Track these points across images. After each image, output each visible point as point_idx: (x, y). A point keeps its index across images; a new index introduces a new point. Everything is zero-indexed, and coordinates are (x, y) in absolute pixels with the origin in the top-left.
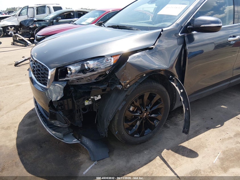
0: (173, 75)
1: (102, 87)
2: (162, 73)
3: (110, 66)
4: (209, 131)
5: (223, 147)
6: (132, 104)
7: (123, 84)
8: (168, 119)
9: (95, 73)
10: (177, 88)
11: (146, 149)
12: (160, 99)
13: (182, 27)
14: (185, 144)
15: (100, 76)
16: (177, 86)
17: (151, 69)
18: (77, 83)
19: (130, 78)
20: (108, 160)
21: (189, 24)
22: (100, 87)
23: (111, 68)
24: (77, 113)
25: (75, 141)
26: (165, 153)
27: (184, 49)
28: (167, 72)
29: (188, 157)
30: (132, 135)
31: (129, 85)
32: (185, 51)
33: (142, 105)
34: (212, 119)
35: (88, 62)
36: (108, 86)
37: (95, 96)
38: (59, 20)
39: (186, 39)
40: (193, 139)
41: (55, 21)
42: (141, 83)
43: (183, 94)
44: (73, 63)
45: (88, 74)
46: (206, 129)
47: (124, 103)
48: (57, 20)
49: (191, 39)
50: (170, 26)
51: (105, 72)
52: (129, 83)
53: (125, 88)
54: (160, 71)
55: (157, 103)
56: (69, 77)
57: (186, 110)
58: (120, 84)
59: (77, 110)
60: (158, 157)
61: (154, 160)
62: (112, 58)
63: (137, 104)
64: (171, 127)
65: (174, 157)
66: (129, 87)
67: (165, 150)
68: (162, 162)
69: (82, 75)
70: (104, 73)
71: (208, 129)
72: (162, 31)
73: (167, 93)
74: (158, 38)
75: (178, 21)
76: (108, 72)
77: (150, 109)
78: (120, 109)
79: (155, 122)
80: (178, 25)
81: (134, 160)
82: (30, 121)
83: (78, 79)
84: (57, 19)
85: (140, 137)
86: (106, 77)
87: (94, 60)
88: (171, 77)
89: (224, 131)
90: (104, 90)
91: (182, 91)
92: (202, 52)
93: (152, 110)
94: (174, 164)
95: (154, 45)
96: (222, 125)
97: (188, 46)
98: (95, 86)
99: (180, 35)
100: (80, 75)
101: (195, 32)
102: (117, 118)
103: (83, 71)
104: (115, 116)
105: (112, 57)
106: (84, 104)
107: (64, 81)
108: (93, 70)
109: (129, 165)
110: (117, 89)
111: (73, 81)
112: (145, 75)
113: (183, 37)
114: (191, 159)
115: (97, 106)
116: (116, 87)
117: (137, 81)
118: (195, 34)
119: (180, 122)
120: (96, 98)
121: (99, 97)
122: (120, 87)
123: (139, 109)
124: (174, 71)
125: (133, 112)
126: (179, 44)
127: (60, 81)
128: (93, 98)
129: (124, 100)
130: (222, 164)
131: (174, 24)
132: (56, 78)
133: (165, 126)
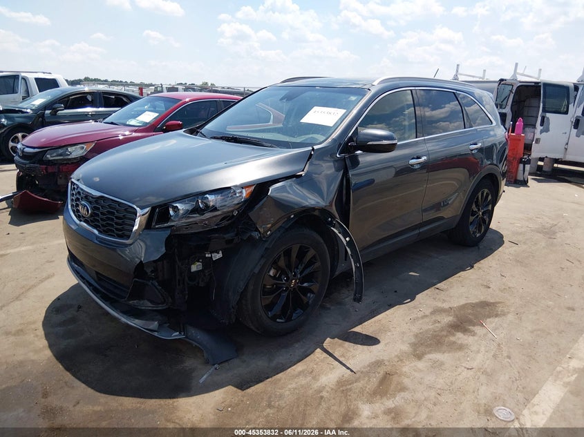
0: (333, 217)
1: (228, 236)
2: (316, 213)
3: (238, 204)
4: (392, 309)
5: (415, 329)
6: (275, 264)
7: (261, 230)
8: (325, 297)
9: (219, 213)
10: (340, 235)
11: (298, 341)
12: (314, 257)
13: (340, 144)
14: (358, 329)
15: (223, 219)
16: (340, 233)
17: (302, 207)
18: (186, 232)
19: (272, 220)
20: (236, 361)
21: (351, 139)
22: (225, 236)
23: (242, 206)
24: (179, 285)
25: (176, 335)
26: (328, 343)
27: (346, 177)
28: (324, 211)
29: (364, 345)
30: (274, 318)
31: (269, 232)
32: (348, 181)
33: (289, 266)
34: (396, 292)
35: (207, 196)
36: (236, 235)
37: (213, 252)
38: (59, 112)
39: (348, 162)
40: (369, 321)
41: (48, 112)
42: (287, 230)
43: (350, 243)
44: (182, 199)
45: (208, 215)
46: (387, 307)
47: (262, 262)
48: (55, 111)
49: (355, 162)
50: (322, 143)
51: (232, 211)
52: (269, 230)
53: (264, 237)
54: (314, 209)
55: (311, 263)
56: (175, 221)
57: (356, 267)
58: (257, 230)
59: (179, 280)
60: (318, 349)
61: (312, 355)
62: (244, 190)
63: (282, 263)
64: (332, 308)
65: (343, 347)
66: (271, 235)
67: (328, 339)
68: (325, 355)
69: (197, 217)
70: (231, 214)
71: (391, 306)
72: (313, 149)
73: (325, 245)
74: (308, 160)
75: (335, 135)
76: (235, 213)
77: (301, 274)
78: (256, 271)
79: (309, 295)
80: (334, 140)
81: (281, 357)
82: (60, 318)
83: (189, 225)
84: (54, 109)
85: (286, 322)
86: (233, 220)
87: (215, 194)
88: (330, 219)
89: (415, 307)
90: (229, 242)
91: (347, 239)
92: (372, 182)
93: (303, 274)
94: (343, 356)
95: (303, 171)
96: (413, 299)
97: (351, 173)
98: (217, 235)
99: (338, 156)
100: (194, 217)
101: (359, 152)
102: (251, 287)
103: (196, 210)
104: (248, 283)
105: (243, 188)
106: (190, 269)
107: (166, 227)
108: (215, 209)
109: (273, 364)
110: (251, 238)
111: (179, 228)
112: (292, 216)
113: (344, 159)
114: (369, 347)
115: (207, 274)
116: (251, 236)
117: (281, 226)
118: (360, 154)
119: (346, 299)
120: (215, 257)
121: (220, 255)
122: (256, 235)
123: (283, 272)
124: (334, 210)
125: (274, 278)
126: (338, 170)
127: (158, 228)
128: (210, 255)
129: (262, 256)
130: (415, 350)
131: (330, 140)
132: (148, 225)
133: (323, 307)
